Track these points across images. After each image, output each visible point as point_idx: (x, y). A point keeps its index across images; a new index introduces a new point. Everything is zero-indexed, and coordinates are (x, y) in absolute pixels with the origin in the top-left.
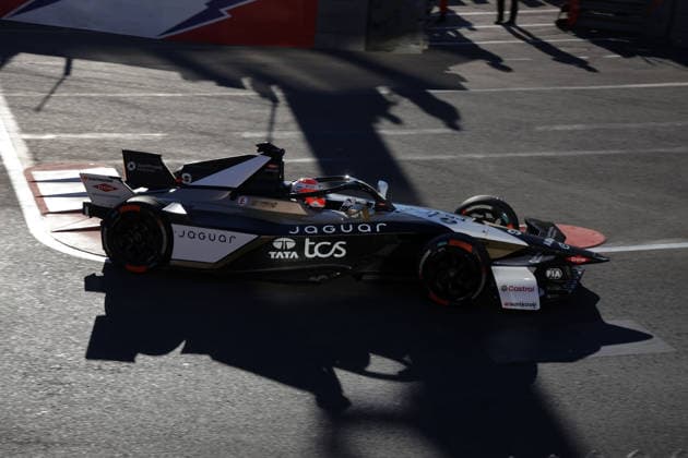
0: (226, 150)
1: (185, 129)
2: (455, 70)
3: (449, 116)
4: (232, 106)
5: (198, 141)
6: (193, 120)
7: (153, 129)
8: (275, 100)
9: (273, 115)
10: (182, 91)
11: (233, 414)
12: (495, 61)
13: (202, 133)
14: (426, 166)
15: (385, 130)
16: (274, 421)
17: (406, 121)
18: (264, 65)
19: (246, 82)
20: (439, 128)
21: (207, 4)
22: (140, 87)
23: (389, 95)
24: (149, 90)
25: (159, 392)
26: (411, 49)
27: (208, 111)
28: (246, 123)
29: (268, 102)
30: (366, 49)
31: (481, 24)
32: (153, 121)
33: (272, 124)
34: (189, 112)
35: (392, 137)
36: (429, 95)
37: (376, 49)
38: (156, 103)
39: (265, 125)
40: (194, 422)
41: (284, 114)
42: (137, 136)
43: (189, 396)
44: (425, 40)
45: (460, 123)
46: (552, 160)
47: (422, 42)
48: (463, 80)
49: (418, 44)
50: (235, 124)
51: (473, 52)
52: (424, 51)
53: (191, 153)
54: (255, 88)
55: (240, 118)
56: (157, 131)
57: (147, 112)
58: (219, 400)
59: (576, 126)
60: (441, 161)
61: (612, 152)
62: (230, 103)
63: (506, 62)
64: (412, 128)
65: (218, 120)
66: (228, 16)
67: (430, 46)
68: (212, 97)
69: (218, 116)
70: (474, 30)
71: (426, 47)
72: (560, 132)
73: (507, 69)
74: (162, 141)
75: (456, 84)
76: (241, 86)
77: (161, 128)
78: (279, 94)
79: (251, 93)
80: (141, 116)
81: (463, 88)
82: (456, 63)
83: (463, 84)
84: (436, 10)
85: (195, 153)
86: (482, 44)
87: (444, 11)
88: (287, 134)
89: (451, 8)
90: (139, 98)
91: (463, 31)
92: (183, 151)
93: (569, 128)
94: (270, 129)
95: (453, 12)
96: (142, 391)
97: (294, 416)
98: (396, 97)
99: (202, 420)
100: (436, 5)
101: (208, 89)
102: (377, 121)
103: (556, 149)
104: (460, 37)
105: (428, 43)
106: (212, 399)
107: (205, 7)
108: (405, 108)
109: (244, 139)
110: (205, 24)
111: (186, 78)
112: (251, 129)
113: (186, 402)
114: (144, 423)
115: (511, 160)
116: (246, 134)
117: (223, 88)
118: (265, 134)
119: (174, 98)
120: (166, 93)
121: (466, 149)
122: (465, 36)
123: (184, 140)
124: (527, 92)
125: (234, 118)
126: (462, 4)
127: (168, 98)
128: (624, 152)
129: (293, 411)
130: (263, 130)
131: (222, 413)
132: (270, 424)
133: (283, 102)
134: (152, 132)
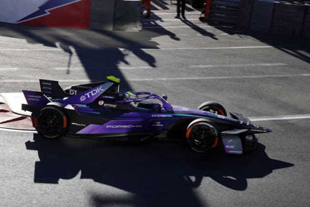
0: (48, 76)
1: (28, 66)
2: (154, 39)
3: (151, 61)
4: (51, 55)
5: (34, 71)
6: (32, 62)
7: (13, 65)
8: (71, 53)
9: (70, 60)
10: (27, 48)
11: (49, 199)
12: (173, 36)
13: (36, 68)
14: (140, 84)
15: (122, 67)
16: (68, 202)
17: (131, 63)
18: (66, 37)
19: (57, 44)
20: (145, 66)
21: (39, 8)
22: (7, 46)
23: (124, 51)
24: (11, 48)
25: (14, 188)
26: (133, 30)
27: (39, 58)
28: (57, 63)
29: (68, 54)
30: (113, 30)
31: (167, 17)
32: (13, 62)
33: (69, 64)
34: (30, 58)
35: (125, 70)
36: (142, 51)
37: (118, 30)
38: (14, 54)
39: (66, 64)
40: (30, 203)
41: (75, 59)
42: (5, 69)
43: (28, 191)
44: (140, 26)
45: (156, 64)
46: (197, 81)
47: (139, 27)
48: (158, 44)
49: (137, 27)
50: (51, 64)
51: (162, 32)
52: (140, 31)
53: (30, 77)
54: (62, 47)
55: (54, 61)
56: (14, 67)
57: (10, 57)
58: (42, 192)
59: (208, 66)
60: (147, 81)
61: (224, 77)
62: (49, 54)
63: (178, 36)
64: (134, 66)
65: (44, 62)
66: (49, 13)
67: (143, 29)
68: (41, 51)
69: (43, 59)
70: (163, 21)
71: (140, 29)
72: (200, 68)
73: (178, 39)
74: (17, 72)
75: (154, 46)
76: (55, 46)
77: (17, 65)
78: (73, 50)
79: (59, 49)
80: (7, 60)
81: (158, 48)
82: (155, 36)
83: (158, 46)
84: (145, 12)
85: (33, 77)
86: (167, 28)
87: (149, 13)
88: (76, 68)
90: (6, 51)
91: (158, 22)
92: (27, 76)
93: (205, 66)
94: (69, 66)
95: (153, 13)
96: (6, 189)
97: (78, 200)
98: (127, 52)
99: (34, 202)
100: (145, 10)
101: (40, 47)
102: (118, 63)
103: (199, 76)
104: (156, 25)
105: (141, 27)
106: (39, 192)
107: (38, 9)
108: (131, 57)
109: (57, 71)
111: (29, 42)
112: (58, 66)
113: (26, 194)
114: (6, 204)
115: (179, 80)
116: (57, 69)
117: (46, 47)
118: (66, 68)
119: (23, 52)
120: (19, 49)
121: (158, 76)
122: (159, 24)
123: (28, 71)
124: (186, 50)
125: (51, 61)
126: (157, 9)
127: (21, 51)
128: (229, 77)
129: (77, 197)
130: (65, 66)
131: (44, 199)
132: (66, 203)
133: (74, 53)
134: (12, 67)
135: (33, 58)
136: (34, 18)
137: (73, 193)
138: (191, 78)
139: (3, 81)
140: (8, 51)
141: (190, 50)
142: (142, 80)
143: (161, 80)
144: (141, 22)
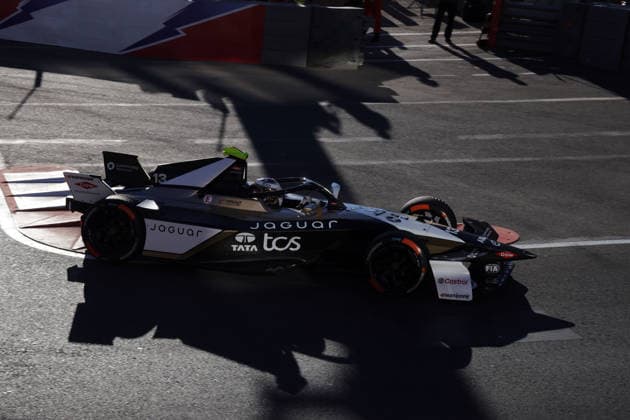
0: (180, 155)
1: (144, 136)
2: (386, 84)
3: (381, 126)
4: (186, 116)
5: (155, 147)
6: (151, 127)
7: (114, 135)
8: (225, 111)
9: (223, 124)
10: (140, 102)
11: (182, 394)
12: (424, 77)
13: (159, 140)
14: (360, 171)
15: (326, 138)
16: (218, 400)
18: (216, 79)
19: (199, 94)
20: (371, 137)
21: (164, 24)
22: (104, 97)
23: (329, 106)
24: (112, 101)
25: (115, 373)
26: (348, 65)
27: (164, 120)
28: (198, 131)
29: (221, 113)
30: (308, 65)
31: (414, 42)
32: (115, 128)
33: (222, 132)
34: (147, 121)
35: (329, 144)
36: (365, 107)
37: (316, 66)
39: (217, 133)
41: (234, 123)
43: (142, 378)
44: (360, 57)
45: (391, 133)
47: (357, 60)
48: (395, 94)
49: (354, 61)
50: (188, 132)
51: (404, 69)
52: (359, 67)
54: (207, 100)
55: (193, 127)
56: (117, 137)
57: (109, 120)
58: (169, 380)
59: (495, 136)
60: (373, 166)
61: (526, 159)
62: (184, 112)
63: (434, 77)
64: (349, 136)
65: (172, 128)
66: (183, 34)
67: (365, 63)
68: (169, 107)
69: (173, 124)
70: (405, 49)
71: (361, 64)
72: (480, 141)
73: (434, 84)
74: (122, 146)
75: (388, 97)
76: (195, 98)
77: (121, 135)
78: (229, 105)
79: (203, 104)
80: (103, 123)
81: (395, 101)
82: (388, 78)
83: (395, 97)
84: (371, 30)
85: (153, 157)
86: (412, 61)
87: (378, 32)
88: (236, 141)
89: (384, 29)
90: (101, 108)
91: (395, 50)
93: (488, 137)
94: (221, 136)
95: (386, 33)
98: (334, 109)
99: (154, 399)
100: (371, 26)
101: (166, 100)
102: (317, 131)
103: (476, 156)
104: (392, 55)
105: (363, 60)
106: (163, 379)
107: (163, 26)
109: (197, 145)
110: (164, 41)
111: (145, 90)
112: (201, 136)
113: (139, 382)
115: (437, 165)
116: (199, 141)
117: (177, 99)
118: (215, 141)
119: (134, 108)
120: (127, 102)
121: (396, 156)
122: (397, 54)
123: (142, 145)
124: (451, 105)
125: (187, 127)
126: (393, 25)
127: (128, 108)
128: (537, 159)
129: (237, 391)
130: (214, 137)
131: (171, 393)
132: (215, 402)
133: (232, 112)
134: (113, 138)
135: (154, 121)
136: (153, 44)
137: (229, 383)
138: (460, 160)
139: (95, 165)
140: (106, 107)
141: (458, 105)
142: (364, 163)
143: (399, 165)
144: (362, 50)
